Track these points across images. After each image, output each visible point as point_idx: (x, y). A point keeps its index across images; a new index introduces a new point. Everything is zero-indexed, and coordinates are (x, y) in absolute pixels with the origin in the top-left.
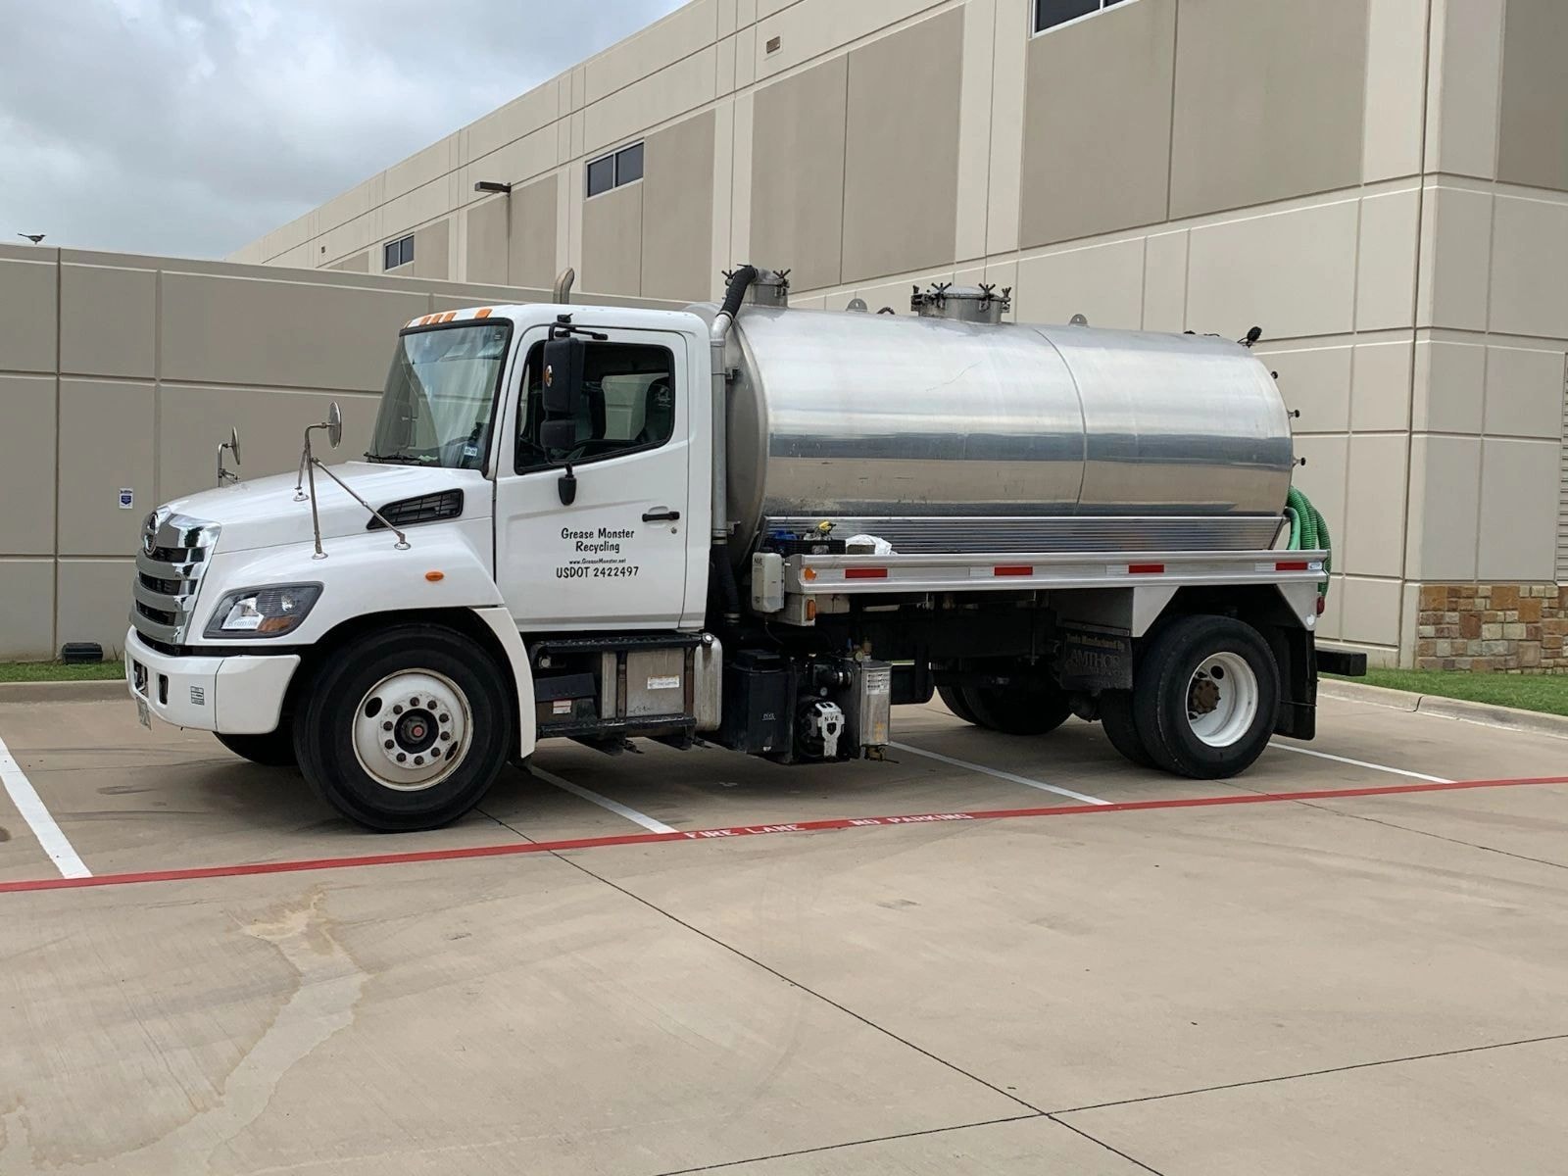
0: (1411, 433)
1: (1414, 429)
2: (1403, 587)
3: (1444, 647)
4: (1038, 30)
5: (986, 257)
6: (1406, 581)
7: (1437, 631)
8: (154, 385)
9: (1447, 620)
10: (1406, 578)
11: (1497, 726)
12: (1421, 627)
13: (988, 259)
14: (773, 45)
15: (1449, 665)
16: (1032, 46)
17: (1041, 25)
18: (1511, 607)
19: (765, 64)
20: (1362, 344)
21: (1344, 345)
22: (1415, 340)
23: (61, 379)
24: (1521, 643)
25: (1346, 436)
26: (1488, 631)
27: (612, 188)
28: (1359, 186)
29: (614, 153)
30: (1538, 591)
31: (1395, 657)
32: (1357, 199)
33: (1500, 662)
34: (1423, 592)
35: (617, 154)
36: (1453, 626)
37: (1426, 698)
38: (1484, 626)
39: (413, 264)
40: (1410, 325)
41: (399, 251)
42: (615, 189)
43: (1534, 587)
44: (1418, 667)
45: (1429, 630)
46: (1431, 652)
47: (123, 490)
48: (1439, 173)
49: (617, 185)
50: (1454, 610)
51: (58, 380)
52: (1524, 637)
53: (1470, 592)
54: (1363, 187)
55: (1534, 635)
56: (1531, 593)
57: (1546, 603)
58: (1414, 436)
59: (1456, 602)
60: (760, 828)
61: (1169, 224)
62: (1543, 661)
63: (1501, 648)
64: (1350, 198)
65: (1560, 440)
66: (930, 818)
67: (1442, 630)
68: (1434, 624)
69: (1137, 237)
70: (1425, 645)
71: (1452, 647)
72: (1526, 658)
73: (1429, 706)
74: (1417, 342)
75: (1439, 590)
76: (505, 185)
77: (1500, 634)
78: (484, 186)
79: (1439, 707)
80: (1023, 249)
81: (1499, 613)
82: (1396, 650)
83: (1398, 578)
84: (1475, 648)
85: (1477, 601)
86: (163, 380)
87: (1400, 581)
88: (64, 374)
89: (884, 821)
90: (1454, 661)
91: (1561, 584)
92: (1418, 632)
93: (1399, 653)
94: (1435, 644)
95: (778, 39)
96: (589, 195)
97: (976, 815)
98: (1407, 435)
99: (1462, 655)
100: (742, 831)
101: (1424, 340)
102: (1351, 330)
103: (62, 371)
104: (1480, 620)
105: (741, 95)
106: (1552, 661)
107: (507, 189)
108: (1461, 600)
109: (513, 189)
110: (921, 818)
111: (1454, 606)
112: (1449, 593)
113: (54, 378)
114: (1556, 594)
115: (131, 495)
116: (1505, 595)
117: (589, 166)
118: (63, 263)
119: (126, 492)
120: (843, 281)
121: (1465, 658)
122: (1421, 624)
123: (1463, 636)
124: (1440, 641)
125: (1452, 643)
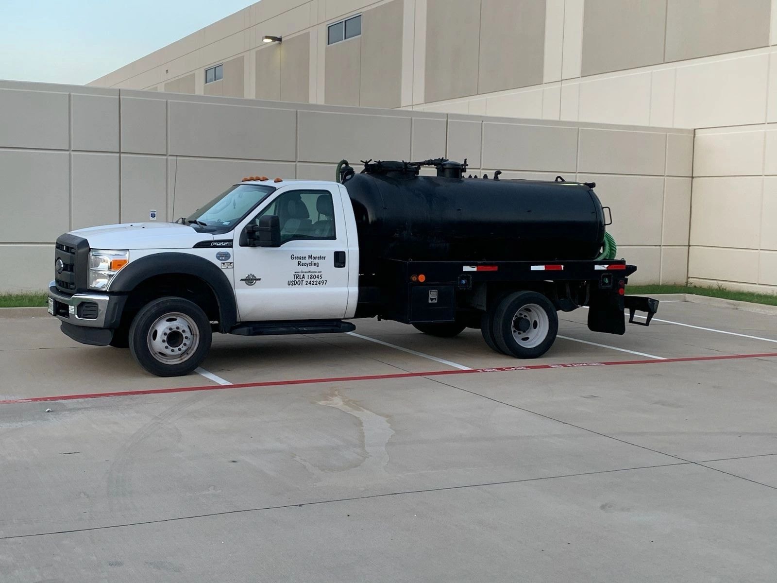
5: (562, 80)
8: (165, 158)
13: (563, 81)
20: (770, 129)
21: (761, 130)
23: (122, 155)
25: (761, 177)
27: (343, 40)
28: (768, 46)
29: (344, 20)
32: (767, 53)
35: (345, 21)
39: (222, 81)
41: (213, 74)
47: (152, 210)
49: (345, 38)
51: (120, 155)
54: (771, 47)
60: (510, 368)
61: (665, 64)
64: (764, 53)
66: (585, 364)
69: (647, 71)
76: (278, 37)
80: (582, 77)
86: (169, 155)
88: (123, 153)
89: (564, 366)
96: (329, 44)
97: (606, 364)
100: (502, 369)
102: (764, 122)
103: (122, 151)
107: (280, 40)
109: (283, 40)
110: (581, 365)
113: (118, 155)
115: (156, 213)
117: (329, 27)
118: (121, 96)
119: (153, 211)
120: (479, 93)
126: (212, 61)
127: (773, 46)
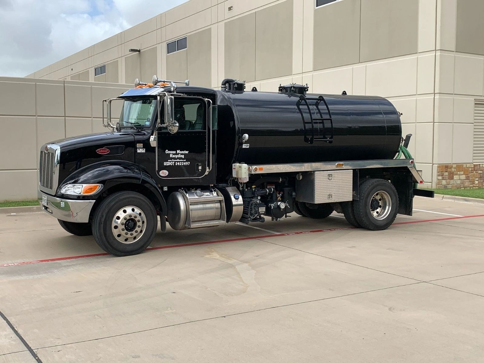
0: (434, 123)
1: (435, 122)
2: (432, 166)
3: (444, 182)
4: (317, 6)
6: (433, 164)
7: (442, 178)
8: (91, 119)
9: (445, 175)
10: (434, 163)
11: (466, 202)
12: (438, 177)
13: (303, 73)
14: (230, 9)
15: (445, 187)
16: (315, 11)
18: (461, 171)
19: (228, 14)
20: (419, 98)
21: (414, 98)
22: (434, 97)
23: (66, 118)
24: (464, 180)
25: (415, 124)
26: (456, 177)
28: (417, 53)
29: (177, 40)
30: (468, 166)
31: (431, 185)
32: (416, 57)
33: (459, 186)
34: (438, 167)
35: (177, 41)
36: (447, 176)
37: (445, 196)
38: (455, 176)
39: (105, 74)
40: (433, 92)
41: (100, 70)
42: (177, 51)
43: (467, 165)
44: (437, 188)
45: (440, 178)
46: (441, 184)
48: (441, 50)
50: (447, 172)
52: (465, 179)
53: (451, 167)
54: (418, 54)
55: (468, 178)
56: (466, 166)
57: (470, 169)
58: (435, 124)
61: (360, 64)
62: (470, 185)
63: (459, 182)
64: (414, 57)
65: (473, 123)
67: (444, 177)
68: (442, 176)
69: (350, 67)
70: (439, 182)
71: (446, 182)
72: (466, 185)
73: (446, 198)
74: (435, 97)
75: (443, 166)
76: (138, 50)
77: (459, 178)
78: (132, 50)
79: (449, 198)
80: (314, 71)
81: (458, 172)
82: (431, 184)
83: (431, 163)
84: (452, 182)
85: (452, 169)
86: (93, 118)
87: (432, 164)
90: (447, 186)
91: (474, 164)
92: (437, 178)
93: (432, 184)
94: (442, 181)
95: (232, 7)
96: (168, 53)
98: (433, 123)
99: (449, 184)
100: (298, 233)
101: (437, 97)
102: (415, 94)
103: (66, 116)
104: (453, 174)
105: (219, 24)
106: (472, 185)
108: (448, 169)
109: (141, 51)
111: (446, 171)
112: (445, 167)
113: (64, 118)
114: (473, 166)
116: (460, 167)
117: (168, 44)
118: (65, 85)
120: (256, 80)
121: (450, 185)
122: (438, 176)
123: (449, 179)
124: (443, 180)
125: (446, 181)
126: (99, 63)
127: (419, 53)
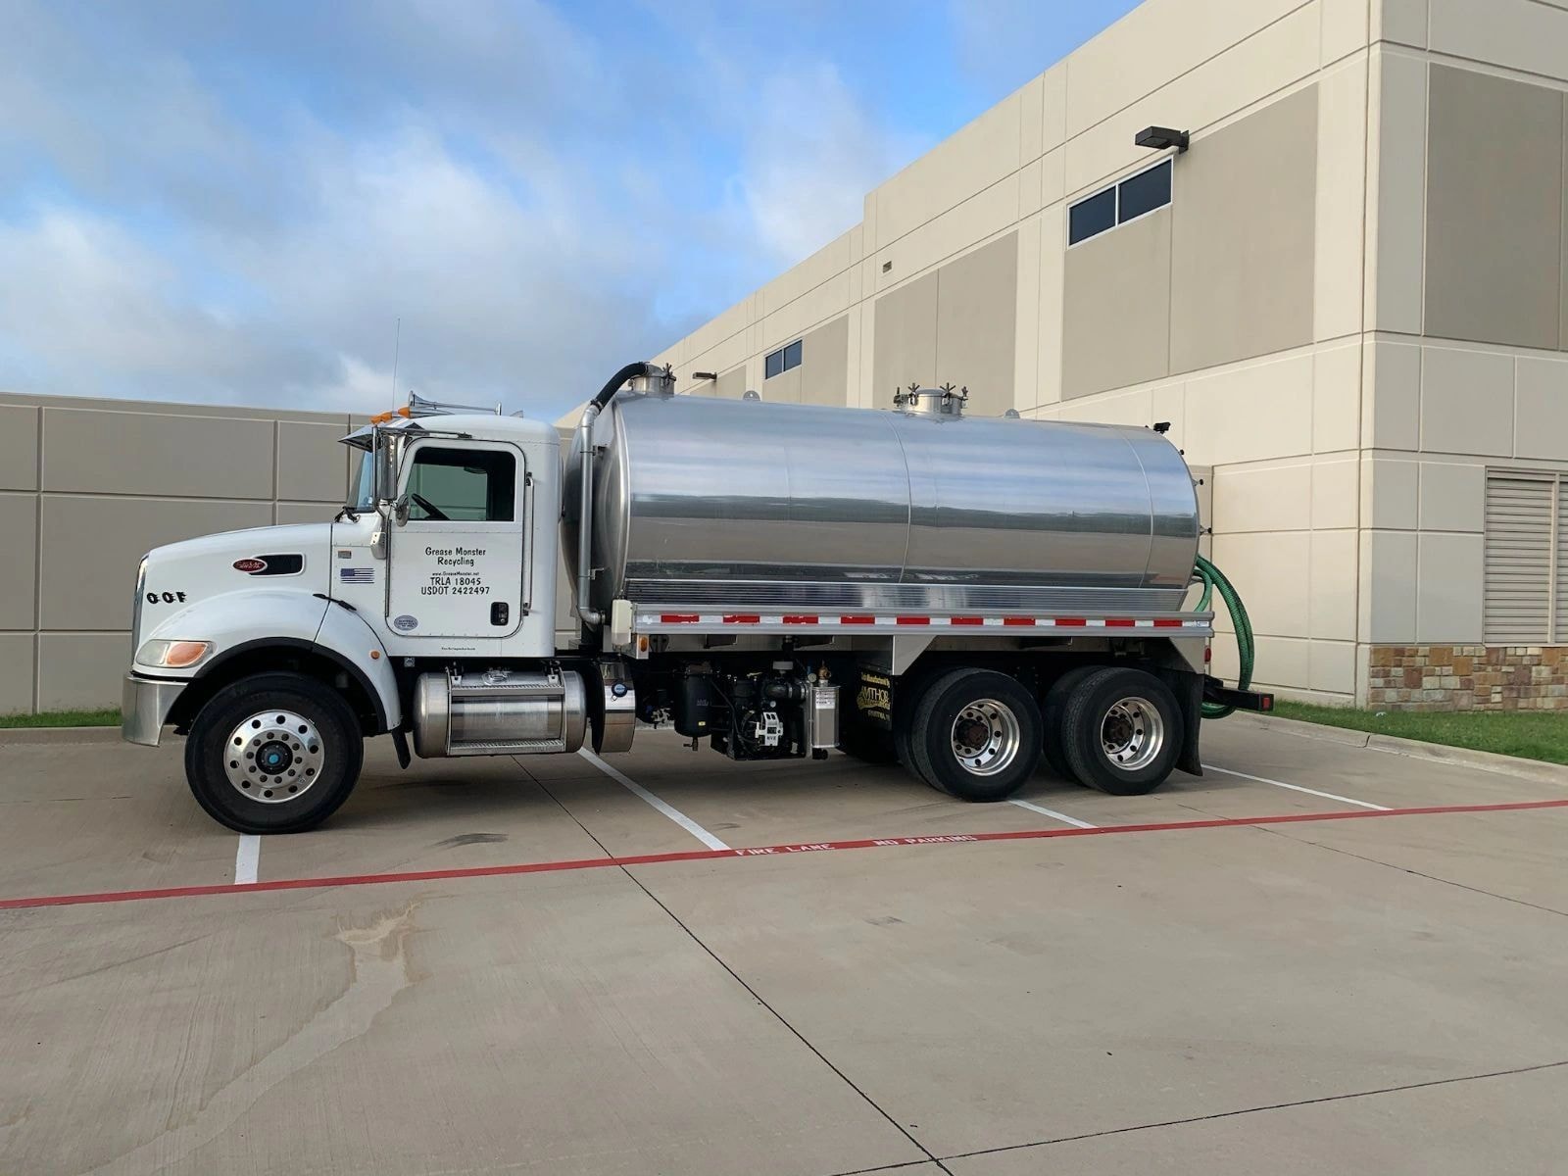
0: (1360, 530)
1: (1362, 527)
2: (1356, 648)
3: (1391, 695)
4: (1071, 244)
5: (1038, 407)
6: (1359, 643)
7: (1385, 682)
9: (1394, 673)
10: (1359, 641)
12: (1372, 679)
13: (1036, 409)
14: (888, 266)
15: (1395, 709)
16: (1067, 254)
17: (1073, 240)
18: (1446, 663)
19: (882, 280)
20: (1319, 462)
21: (1306, 463)
22: (1360, 458)
24: (1456, 692)
25: (1308, 533)
26: (1428, 682)
27: (781, 372)
28: (1312, 343)
29: (783, 348)
30: (1468, 651)
31: (1351, 702)
32: (1311, 354)
33: (1438, 707)
34: (1373, 652)
35: (785, 349)
36: (1398, 679)
37: (1374, 737)
38: (1424, 679)
40: (1356, 447)
42: (783, 373)
43: (1465, 648)
44: (1370, 710)
45: (1380, 682)
46: (1381, 699)
48: (1376, 331)
49: (785, 370)
50: (1400, 666)
52: (1459, 687)
53: (1412, 652)
54: (1316, 345)
55: (1467, 685)
56: (1462, 652)
57: (1476, 660)
58: (1362, 532)
59: (1401, 660)
61: (1169, 378)
62: (1475, 706)
63: (1439, 696)
64: (1303, 354)
65: (1483, 533)
67: (1390, 681)
68: (1383, 677)
69: (1147, 388)
70: (1376, 694)
71: (1398, 695)
72: (1461, 703)
73: (1376, 743)
74: (1362, 460)
75: (1387, 650)
76: (713, 374)
77: (1436, 687)
78: (699, 375)
79: (1385, 744)
80: (1061, 401)
81: (1437, 668)
82: (1352, 697)
83: (1353, 641)
84: (1417, 696)
85: (1418, 658)
87: (1354, 644)
90: (1399, 706)
91: (1488, 645)
92: (1370, 683)
93: (1355, 699)
94: (1384, 692)
95: (890, 264)
96: (767, 378)
98: (1357, 531)
99: (1406, 701)
101: (1368, 458)
102: (1309, 453)
104: (1421, 673)
105: (866, 304)
106: (1482, 706)
107: (714, 377)
108: (1405, 658)
109: (718, 376)
111: (1399, 663)
112: (1394, 653)
114: (1484, 653)
116: (1441, 654)
117: (767, 358)
121: (1410, 704)
122: (1373, 677)
123: (1407, 686)
124: (1388, 690)
125: (1398, 692)
127: (1318, 342)
